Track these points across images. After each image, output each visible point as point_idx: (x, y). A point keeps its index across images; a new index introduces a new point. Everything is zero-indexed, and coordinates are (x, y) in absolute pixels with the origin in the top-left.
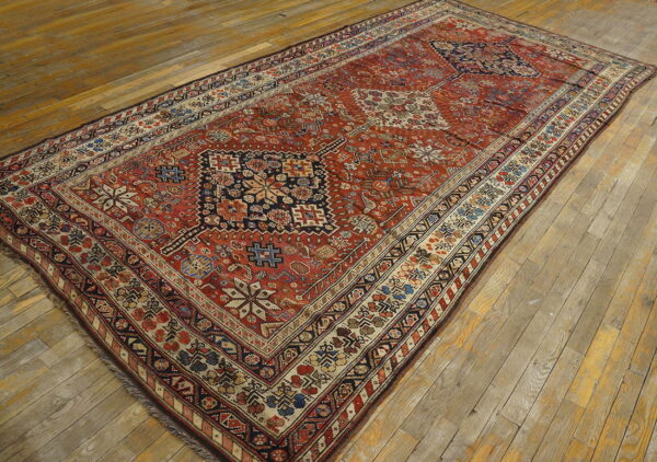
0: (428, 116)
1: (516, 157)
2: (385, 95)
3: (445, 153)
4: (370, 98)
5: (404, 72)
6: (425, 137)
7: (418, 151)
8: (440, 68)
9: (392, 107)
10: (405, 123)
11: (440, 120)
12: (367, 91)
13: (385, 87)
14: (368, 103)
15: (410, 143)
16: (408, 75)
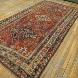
0: (38, 17)
1: (26, 13)
2: (45, 20)
3: (36, 13)
4: (48, 19)
5: (43, 25)
6: (38, 14)
7: (39, 13)
8: (35, 28)
9: (44, 18)
10: (41, 16)
11: (36, 17)
12: (49, 21)
13: (46, 22)
14: (48, 18)
15: (40, 14)
16: (42, 25)
